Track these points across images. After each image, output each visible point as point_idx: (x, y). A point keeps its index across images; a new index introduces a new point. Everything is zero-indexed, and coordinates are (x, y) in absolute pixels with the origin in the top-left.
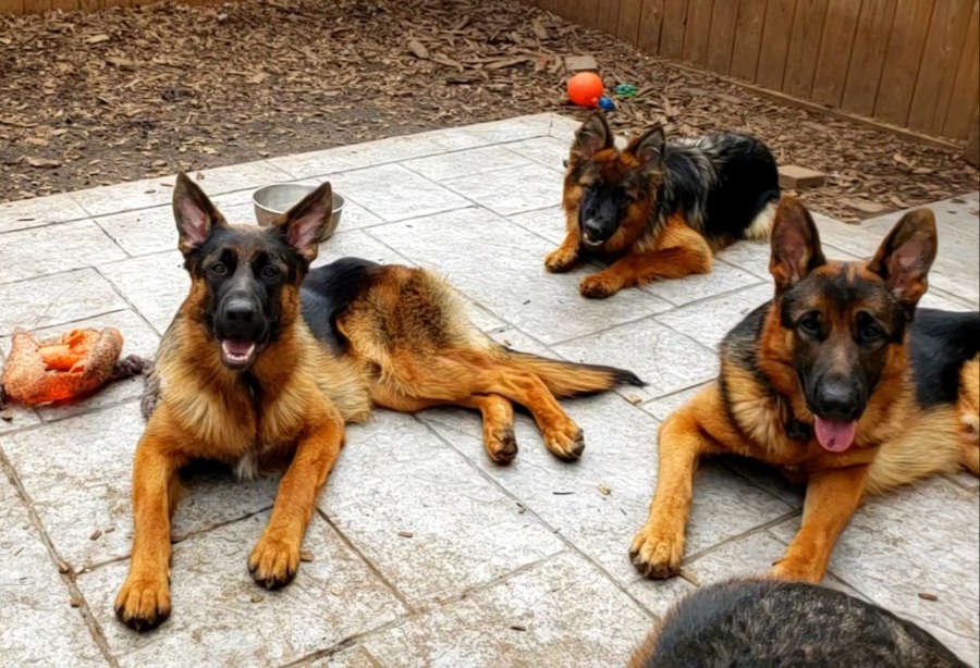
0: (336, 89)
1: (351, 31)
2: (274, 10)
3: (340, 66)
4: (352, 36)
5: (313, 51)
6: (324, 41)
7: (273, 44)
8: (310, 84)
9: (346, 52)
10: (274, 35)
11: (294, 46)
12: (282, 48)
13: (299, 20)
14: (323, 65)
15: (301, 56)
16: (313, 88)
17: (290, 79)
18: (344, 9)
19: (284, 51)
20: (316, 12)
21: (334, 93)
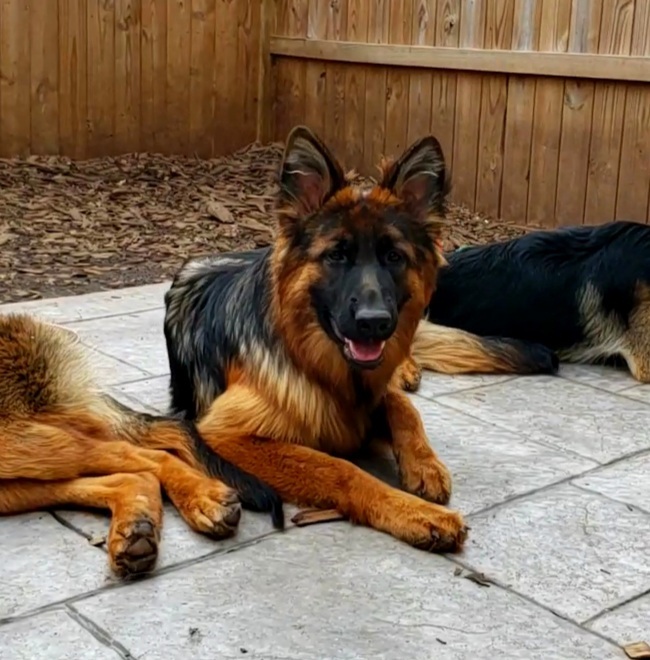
0: (110, 251)
1: (135, 194)
2: (35, 170)
3: (118, 229)
4: (137, 199)
5: (84, 213)
6: (99, 204)
7: (29, 206)
8: (74, 246)
9: (127, 214)
10: (32, 197)
11: (57, 208)
12: (40, 209)
13: (68, 182)
14: (95, 228)
15: (66, 218)
16: (77, 251)
17: (45, 241)
18: (129, 173)
19: (43, 213)
20: (91, 174)
21: (106, 255)
